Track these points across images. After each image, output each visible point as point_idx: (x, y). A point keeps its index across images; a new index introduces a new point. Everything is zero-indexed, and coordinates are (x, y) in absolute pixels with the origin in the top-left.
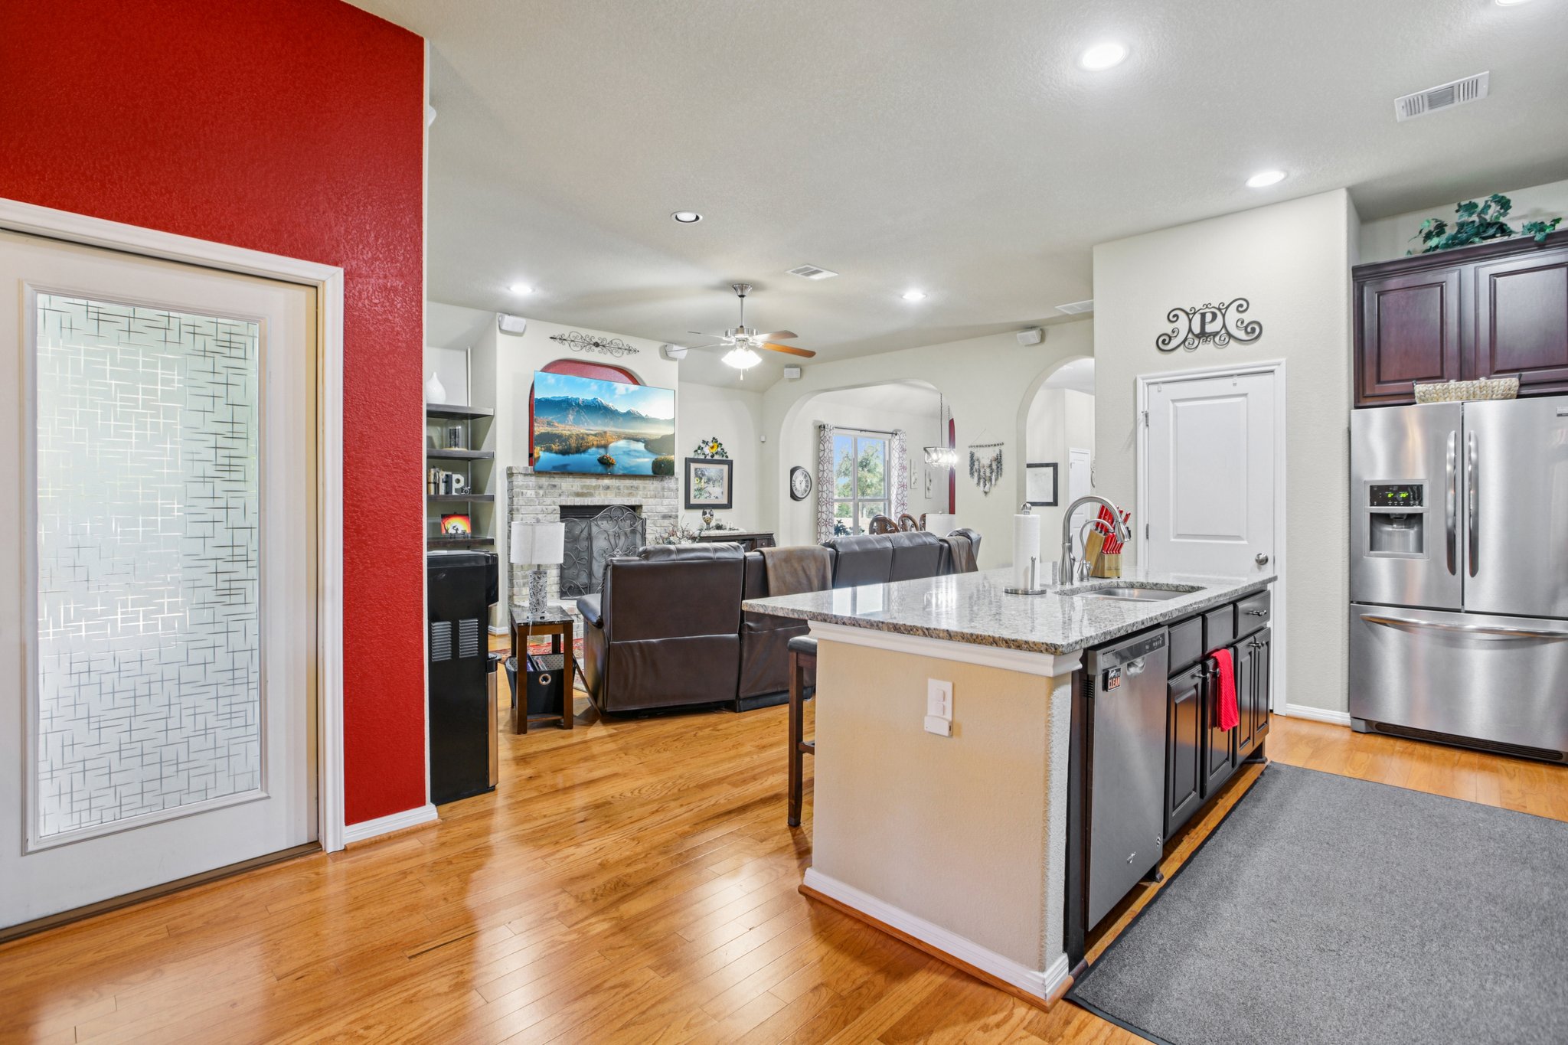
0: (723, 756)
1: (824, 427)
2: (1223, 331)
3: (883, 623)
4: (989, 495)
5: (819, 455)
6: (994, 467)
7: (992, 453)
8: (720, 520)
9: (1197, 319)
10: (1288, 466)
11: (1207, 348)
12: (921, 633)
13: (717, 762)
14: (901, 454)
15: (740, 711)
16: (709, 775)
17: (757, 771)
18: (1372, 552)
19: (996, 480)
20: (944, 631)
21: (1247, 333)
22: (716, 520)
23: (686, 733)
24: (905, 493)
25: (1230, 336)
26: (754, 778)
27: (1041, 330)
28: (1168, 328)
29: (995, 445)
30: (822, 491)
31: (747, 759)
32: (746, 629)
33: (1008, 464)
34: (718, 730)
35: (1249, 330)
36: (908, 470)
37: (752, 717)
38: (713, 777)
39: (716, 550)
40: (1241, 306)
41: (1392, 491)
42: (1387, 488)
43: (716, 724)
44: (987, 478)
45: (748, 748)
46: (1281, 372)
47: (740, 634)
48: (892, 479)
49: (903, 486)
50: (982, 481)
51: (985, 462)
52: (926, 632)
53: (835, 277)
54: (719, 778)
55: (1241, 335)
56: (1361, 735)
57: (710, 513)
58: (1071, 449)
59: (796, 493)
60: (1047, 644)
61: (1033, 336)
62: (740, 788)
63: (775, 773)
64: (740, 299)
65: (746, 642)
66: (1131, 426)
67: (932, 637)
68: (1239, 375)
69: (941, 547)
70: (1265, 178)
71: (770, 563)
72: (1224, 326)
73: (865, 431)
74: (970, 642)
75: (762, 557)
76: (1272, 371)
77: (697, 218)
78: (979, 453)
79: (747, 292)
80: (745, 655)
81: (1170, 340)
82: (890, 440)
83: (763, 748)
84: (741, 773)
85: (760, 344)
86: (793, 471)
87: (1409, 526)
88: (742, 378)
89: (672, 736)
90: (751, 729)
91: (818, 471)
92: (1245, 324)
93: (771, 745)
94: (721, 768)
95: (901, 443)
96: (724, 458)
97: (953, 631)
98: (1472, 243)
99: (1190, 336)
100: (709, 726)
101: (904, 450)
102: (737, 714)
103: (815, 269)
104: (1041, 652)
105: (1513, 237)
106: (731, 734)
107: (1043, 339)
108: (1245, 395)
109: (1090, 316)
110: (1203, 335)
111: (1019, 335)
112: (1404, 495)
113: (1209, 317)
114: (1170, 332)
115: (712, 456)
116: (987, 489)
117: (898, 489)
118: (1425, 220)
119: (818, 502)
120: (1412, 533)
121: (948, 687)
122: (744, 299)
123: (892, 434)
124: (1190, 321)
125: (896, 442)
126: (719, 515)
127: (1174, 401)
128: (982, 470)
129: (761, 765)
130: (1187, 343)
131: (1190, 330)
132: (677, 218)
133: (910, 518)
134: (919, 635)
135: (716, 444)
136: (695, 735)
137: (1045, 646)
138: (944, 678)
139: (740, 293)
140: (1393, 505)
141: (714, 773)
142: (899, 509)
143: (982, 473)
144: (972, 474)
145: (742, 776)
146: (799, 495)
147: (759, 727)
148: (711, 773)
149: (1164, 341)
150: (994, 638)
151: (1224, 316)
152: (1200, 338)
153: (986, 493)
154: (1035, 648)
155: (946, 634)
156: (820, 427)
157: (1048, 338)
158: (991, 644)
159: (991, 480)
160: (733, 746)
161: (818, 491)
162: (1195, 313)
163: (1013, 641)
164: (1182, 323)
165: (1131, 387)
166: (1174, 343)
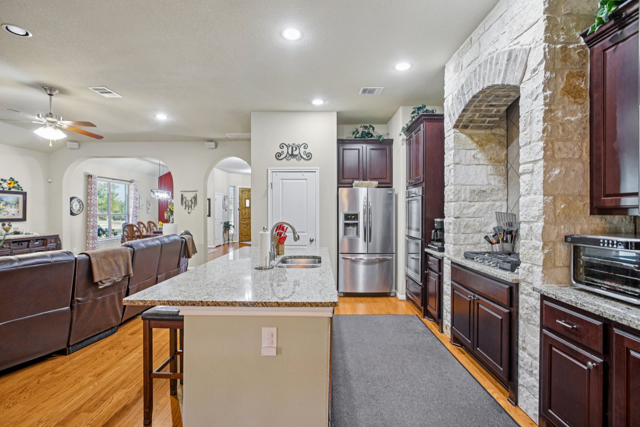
0: (70, 391)
1: (91, 176)
2: (299, 155)
3: (235, 302)
4: (191, 214)
5: (88, 190)
6: (193, 201)
7: (192, 195)
8: (17, 228)
9: (290, 149)
10: (320, 206)
11: (293, 160)
12: (261, 305)
13: (68, 398)
14: (135, 192)
15: (69, 354)
16: (65, 411)
17: (103, 394)
18: (345, 236)
19: (194, 207)
20: (275, 302)
21: (307, 156)
22: (14, 229)
23: (29, 383)
24: (137, 211)
25: (302, 157)
26: (103, 400)
27: (216, 143)
28: (280, 151)
29: (194, 191)
30: (90, 210)
31: (91, 387)
32: (76, 302)
33: (200, 200)
34: (57, 373)
35: (308, 155)
36: (139, 200)
37: (81, 356)
38: (69, 412)
39: (52, 256)
40: (305, 146)
41: (350, 216)
42: (348, 215)
43: (53, 369)
44: (190, 206)
45: (87, 379)
46: (318, 172)
47: (72, 307)
48: (130, 204)
49: (136, 208)
50: (187, 208)
51: (189, 198)
52: (264, 304)
53: (121, 98)
54: (74, 411)
55: (305, 157)
56: (342, 298)
57: (8, 225)
58: (216, 193)
59: (73, 211)
60: (331, 303)
61: (212, 144)
62: (95, 412)
63: (117, 391)
64: (49, 96)
65: (75, 311)
66: (266, 188)
67: (267, 306)
68: (304, 172)
69: (182, 242)
70: (318, 102)
71: (93, 260)
72: (300, 153)
73: (116, 180)
74: (290, 306)
75: (88, 257)
76: (315, 172)
77: (27, 34)
78: (185, 195)
79: (54, 93)
80: (74, 318)
81: (281, 154)
82: (128, 185)
83: (99, 375)
84: (91, 399)
85: (65, 126)
86: (72, 199)
87: (354, 227)
88: (51, 145)
89: (17, 389)
90: (84, 364)
91: (87, 199)
92: (306, 153)
93: (104, 371)
94: (73, 402)
95: (135, 187)
96: (20, 191)
97: (280, 302)
98: (366, 138)
99: (288, 155)
100: (48, 372)
101: (137, 190)
102: (68, 357)
103: (109, 91)
104: (329, 306)
105: (373, 138)
106: (69, 373)
107: (216, 147)
108: (306, 179)
109: (249, 140)
110: (292, 155)
111: (206, 143)
112: (353, 217)
113: (294, 149)
114: (280, 152)
115: (10, 189)
116: (189, 211)
117: (134, 209)
118: (352, 128)
119: (87, 216)
120: (355, 229)
121: (274, 330)
122: (53, 97)
123: (130, 182)
124: (288, 149)
125: (132, 186)
126: (15, 226)
127: (282, 179)
128: (187, 203)
129: (104, 388)
130: (287, 157)
131: (288, 153)
132: (7, 28)
133: (142, 223)
134: (259, 306)
135: (13, 182)
136: (38, 383)
137: (330, 303)
138: (271, 326)
139: (49, 92)
140: (350, 220)
141: (69, 407)
142: (134, 219)
143: (187, 204)
144: (182, 204)
145: (93, 402)
146: (75, 212)
147: (89, 361)
148: (65, 408)
149: (278, 155)
150: (303, 303)
151: (299, 149)
152: (291, 156)
153: (189, 213)
154: (325, 305)
155: (276, 304)
156: (88, 176)
157: (219, 146)
158: (302, 306)
159: (191, 207)
160: (75, 381)
161: (87, 210)
162: (289, 146)
163: (314, 303)
164: (285, 150)
165: (266, 172)
166: (282, 157)
